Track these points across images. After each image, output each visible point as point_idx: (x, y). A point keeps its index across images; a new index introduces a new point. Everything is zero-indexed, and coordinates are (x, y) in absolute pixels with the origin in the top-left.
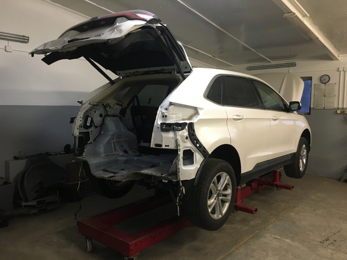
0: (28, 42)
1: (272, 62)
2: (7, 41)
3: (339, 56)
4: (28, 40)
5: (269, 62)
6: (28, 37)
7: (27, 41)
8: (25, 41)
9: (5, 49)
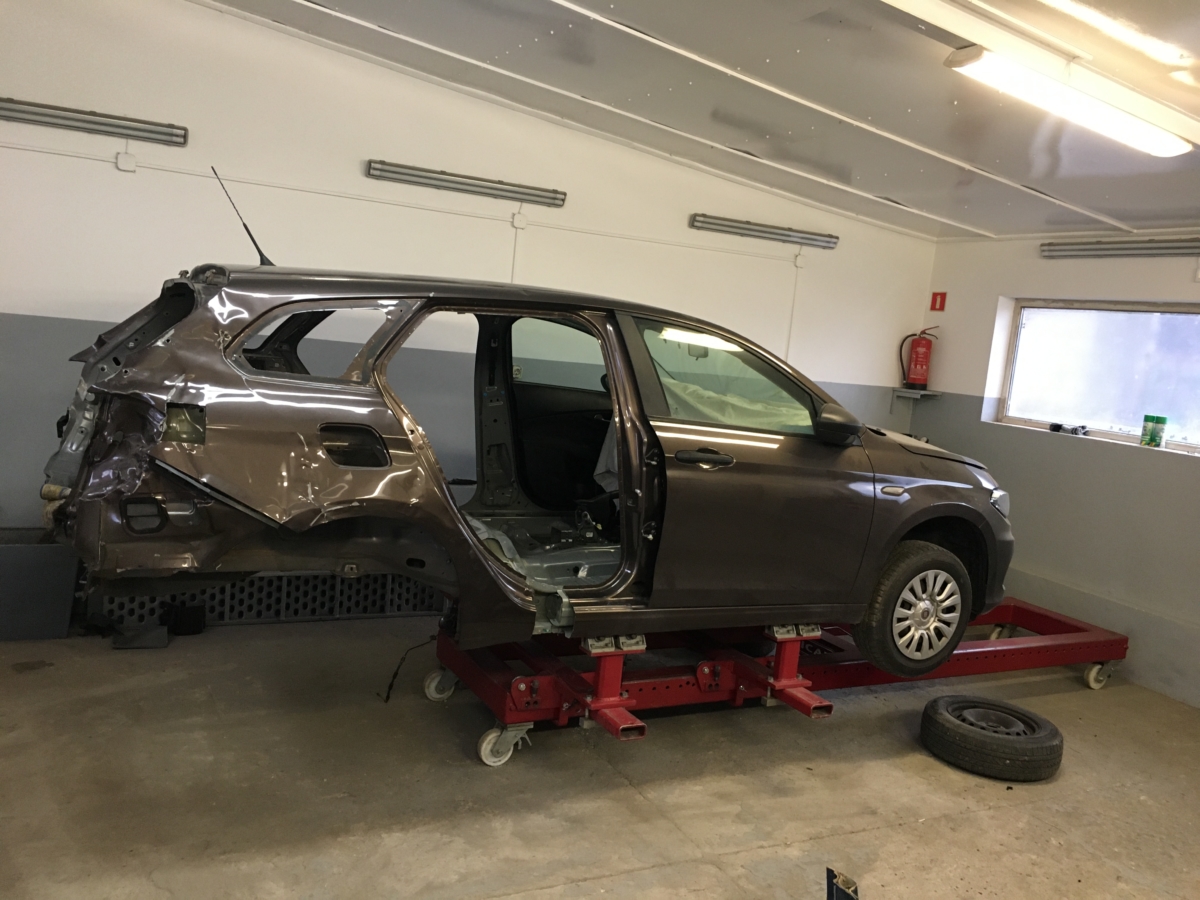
0: (184, 143)
1: (1135, 231)
2: (126, 140)
4: (185, 137)
5: (1120, 229)
6: (185, 129)
7: (182, 140)
8: (175, 139)
9: (116, 163)
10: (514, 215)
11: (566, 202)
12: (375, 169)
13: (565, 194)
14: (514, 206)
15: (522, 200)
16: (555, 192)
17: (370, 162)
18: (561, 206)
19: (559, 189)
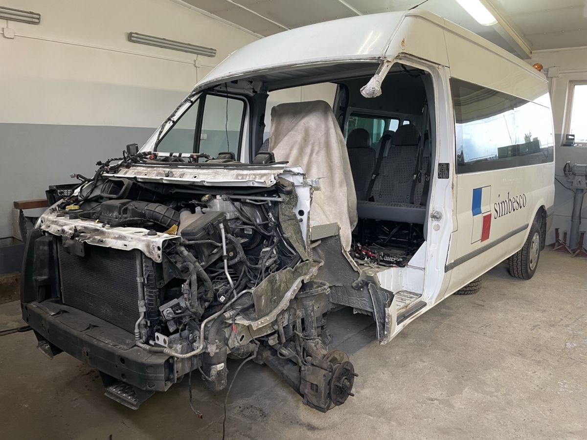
0: (39, 23)
2: (6, 21)
3: (531, 53)
4: (39, 19)
6: (39, 15)
7: (37, 21)
8: (34, 20)
9: (3, 34)
10: (195, 61)
11: (217, 54)
12: (133, 37)
13: (215, 50)
14: (194, 56)
15: (198, 54)
16: (212, 49)
17: (131, 33)
18: (214, 56)
19: (213, 48)
